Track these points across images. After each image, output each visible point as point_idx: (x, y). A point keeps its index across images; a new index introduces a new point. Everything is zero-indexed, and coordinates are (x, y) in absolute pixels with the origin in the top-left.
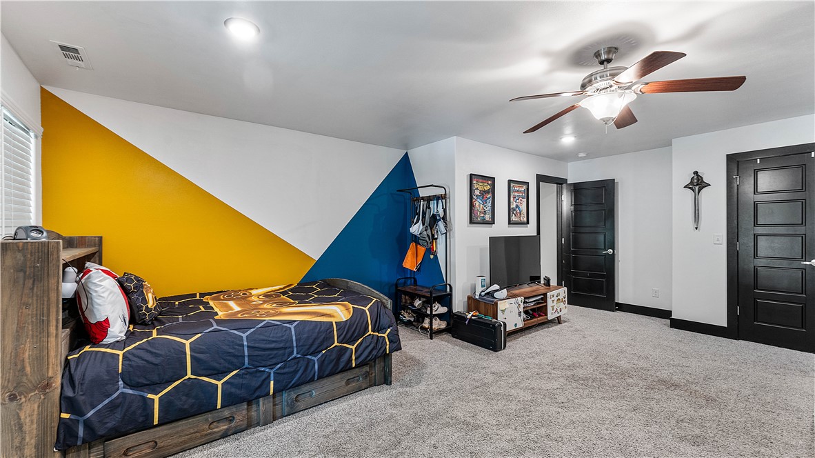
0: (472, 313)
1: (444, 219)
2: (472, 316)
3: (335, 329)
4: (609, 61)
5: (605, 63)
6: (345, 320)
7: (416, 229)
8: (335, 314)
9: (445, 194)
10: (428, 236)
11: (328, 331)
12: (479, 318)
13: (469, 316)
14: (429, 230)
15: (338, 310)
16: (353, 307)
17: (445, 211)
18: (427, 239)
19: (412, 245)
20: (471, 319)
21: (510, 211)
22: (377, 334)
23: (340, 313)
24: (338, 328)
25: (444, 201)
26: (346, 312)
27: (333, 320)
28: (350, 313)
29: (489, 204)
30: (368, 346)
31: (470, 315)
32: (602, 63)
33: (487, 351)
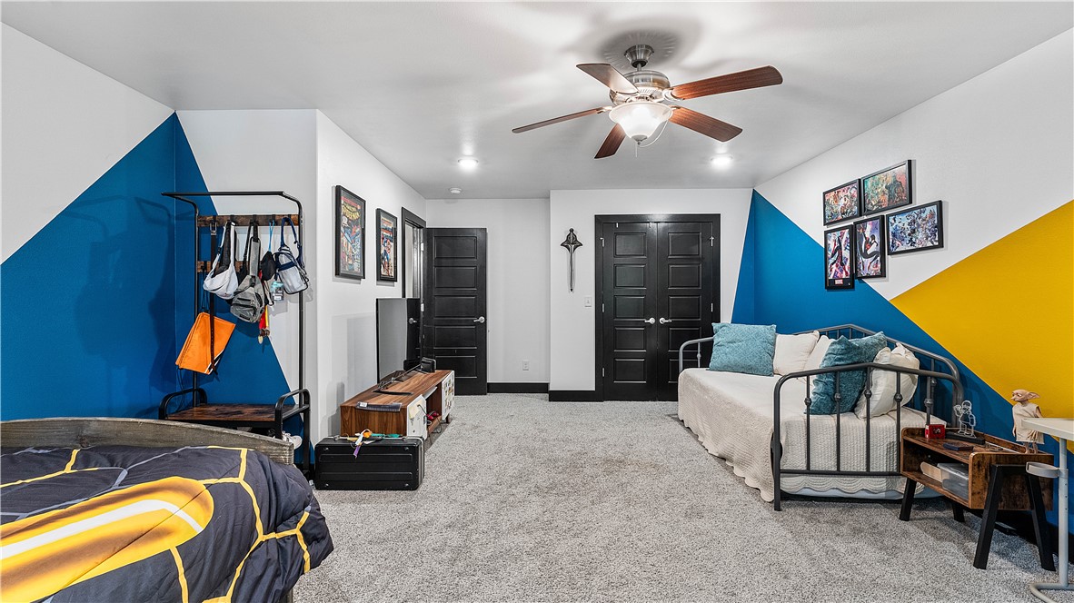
0: (361, 436)
1: (299, 262)
2: (364, 439)
3: (181, 570)
4: (643, 63)
5: (640, 65)
6: (199, 529)
7: (222, 283)
8: (167, 524)
9: (299, 216)
10: (258, 296)
11: (165, 584)
12: (378, 441)
13: (359, 442)
14: (259, 286)
15: (172, 508)
16: (208, 487)
17: (300, 248)
18: (256, 303)
19: (203, 319)
20: (363, 446)
21: (380, 259)
22: (273, 535)
23: (181, 514)
24: (190, 559)
25: (296, 228)
26: (195, 506)
27: (170, 544)
28: (205, 504)
29: (358, 245)
30: (261, 576)
31: (361, 438)
32: (635, 65)
33: (403, 494)
